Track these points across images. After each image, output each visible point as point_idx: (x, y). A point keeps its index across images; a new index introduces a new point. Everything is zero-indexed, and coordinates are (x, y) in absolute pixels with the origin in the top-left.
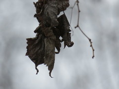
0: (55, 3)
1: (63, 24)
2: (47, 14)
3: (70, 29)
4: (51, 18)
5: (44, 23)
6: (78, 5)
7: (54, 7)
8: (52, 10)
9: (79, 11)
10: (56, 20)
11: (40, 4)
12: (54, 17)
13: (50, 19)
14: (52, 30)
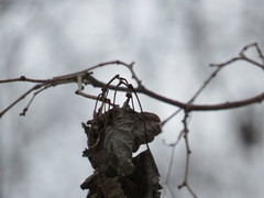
0: (129, 124)
1: (146, 173)
2: (109, 146)
3: (160, 183)
4: (119, 155)
5: (104, 167)
6: (185, 137)
7: (127, 132)
8: (121, 138)
9: (189, 152)
10: (130, 160)
11: (96, 127)
12: (124, 154)
13: (116, 160)
14: (119, 184)
